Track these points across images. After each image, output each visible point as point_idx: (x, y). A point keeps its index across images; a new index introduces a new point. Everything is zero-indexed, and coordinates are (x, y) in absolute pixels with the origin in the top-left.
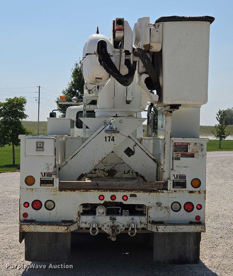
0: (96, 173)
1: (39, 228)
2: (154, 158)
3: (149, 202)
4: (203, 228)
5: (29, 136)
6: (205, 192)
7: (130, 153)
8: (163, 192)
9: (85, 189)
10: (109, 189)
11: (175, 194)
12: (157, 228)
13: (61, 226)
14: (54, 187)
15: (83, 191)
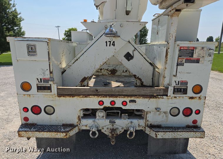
0: (101, 72)
1: (37, 135)
2: (151, 62)
3: (148, 108)
4: (202, 134)
5: (18, 38)
6: (205, 98)
7: (130, 58)
8: (163, 98)
9: (85, 95)
10: (108, 95)
11: (175, 100)
12: (156, 134)
13: (60, 132)
14: (52, 93)
15: (82, 97)
